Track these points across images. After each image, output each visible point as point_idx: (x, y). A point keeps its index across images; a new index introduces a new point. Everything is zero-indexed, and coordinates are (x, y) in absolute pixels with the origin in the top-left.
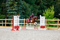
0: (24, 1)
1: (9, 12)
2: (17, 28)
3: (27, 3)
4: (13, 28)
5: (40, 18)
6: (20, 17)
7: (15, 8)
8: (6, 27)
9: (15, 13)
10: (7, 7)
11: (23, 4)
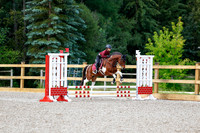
0: (82, 5)
1: (33, 39)
2: (60, 93)
3: (92, 10)
4: (47, 93)
5: (135, 59)
6: (69, 57)
7: (52, 26)
8: (23, 91)
9: (55, 42)
10: (28, 23)
11: (80, 14)
